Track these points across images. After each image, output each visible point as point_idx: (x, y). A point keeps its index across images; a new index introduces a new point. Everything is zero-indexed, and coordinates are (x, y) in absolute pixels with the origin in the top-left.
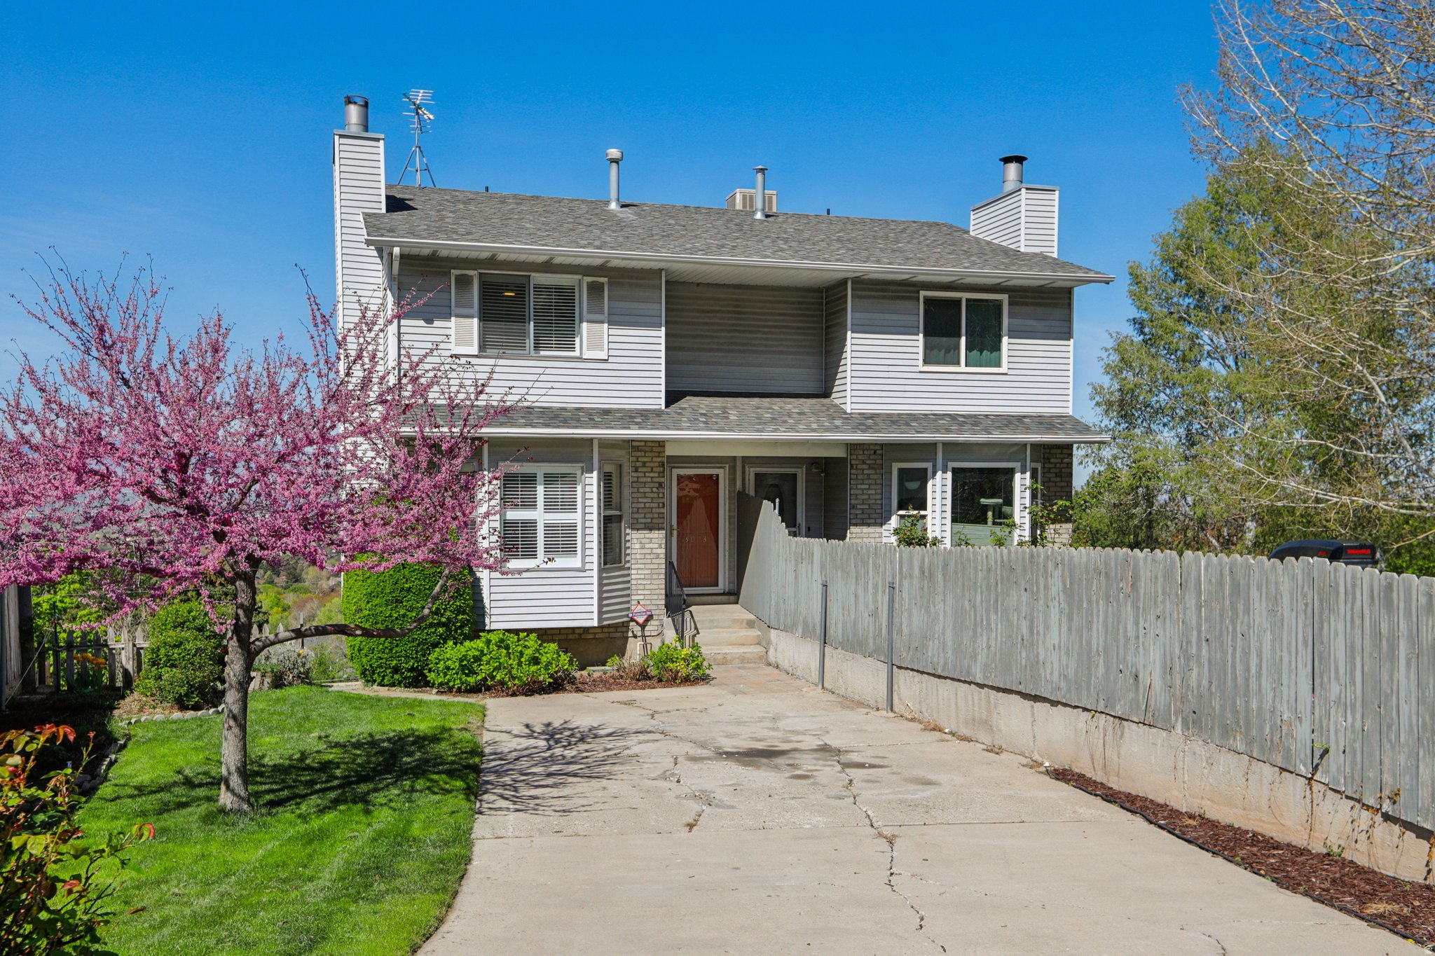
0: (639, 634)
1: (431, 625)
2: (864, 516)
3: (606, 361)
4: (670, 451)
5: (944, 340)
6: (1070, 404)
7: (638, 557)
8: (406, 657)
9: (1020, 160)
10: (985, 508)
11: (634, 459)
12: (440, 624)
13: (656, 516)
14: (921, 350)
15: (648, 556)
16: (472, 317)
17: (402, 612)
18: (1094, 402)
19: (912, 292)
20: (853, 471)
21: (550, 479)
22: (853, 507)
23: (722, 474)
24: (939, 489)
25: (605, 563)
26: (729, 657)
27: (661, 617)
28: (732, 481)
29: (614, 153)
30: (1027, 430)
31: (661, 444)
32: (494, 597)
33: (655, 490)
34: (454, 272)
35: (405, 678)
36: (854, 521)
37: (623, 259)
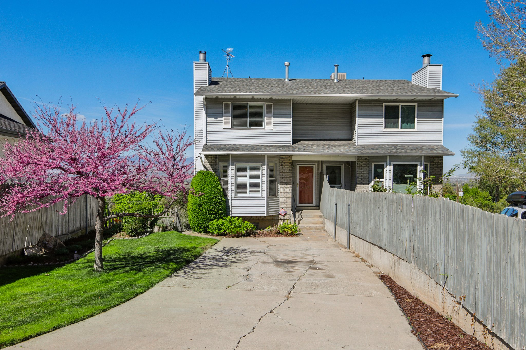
0: (282, 219)
1: (210, 214)
2: (362, 181)
3: (272, 129)
4: (293, 159)
5: (393, 120)
6: (442, 141)
7: (282, 193)
8: (203, 223)
9: (429, 56)
10: (407, 179)
11: (281, 161)
12: (213, 214)
13: (288, 180)
14: (384, 123)
15: (285, 193)
16: (229, 117)
17: (201, 209)
18: (470, 141)
19: (381, 103)
20: (358, 166)
21: (252, 168)
22: (358, 178)
23: (315, 166)
24: (388, 172)
25: (269, 195)
26: (311, 228)
27: (290, 214)
28: (318, 169)
29: (287, 63)
30: (423, 150)
31: (290, 156)
32: (233, 205)
33: (288, 171)
34: (224, 103)
35: (203, 230)
36: (358, 183)
37: (276, 96)
